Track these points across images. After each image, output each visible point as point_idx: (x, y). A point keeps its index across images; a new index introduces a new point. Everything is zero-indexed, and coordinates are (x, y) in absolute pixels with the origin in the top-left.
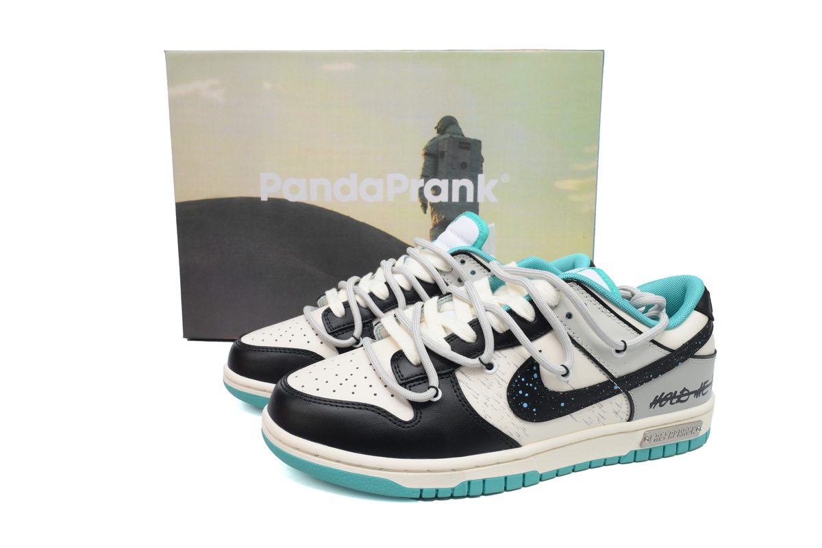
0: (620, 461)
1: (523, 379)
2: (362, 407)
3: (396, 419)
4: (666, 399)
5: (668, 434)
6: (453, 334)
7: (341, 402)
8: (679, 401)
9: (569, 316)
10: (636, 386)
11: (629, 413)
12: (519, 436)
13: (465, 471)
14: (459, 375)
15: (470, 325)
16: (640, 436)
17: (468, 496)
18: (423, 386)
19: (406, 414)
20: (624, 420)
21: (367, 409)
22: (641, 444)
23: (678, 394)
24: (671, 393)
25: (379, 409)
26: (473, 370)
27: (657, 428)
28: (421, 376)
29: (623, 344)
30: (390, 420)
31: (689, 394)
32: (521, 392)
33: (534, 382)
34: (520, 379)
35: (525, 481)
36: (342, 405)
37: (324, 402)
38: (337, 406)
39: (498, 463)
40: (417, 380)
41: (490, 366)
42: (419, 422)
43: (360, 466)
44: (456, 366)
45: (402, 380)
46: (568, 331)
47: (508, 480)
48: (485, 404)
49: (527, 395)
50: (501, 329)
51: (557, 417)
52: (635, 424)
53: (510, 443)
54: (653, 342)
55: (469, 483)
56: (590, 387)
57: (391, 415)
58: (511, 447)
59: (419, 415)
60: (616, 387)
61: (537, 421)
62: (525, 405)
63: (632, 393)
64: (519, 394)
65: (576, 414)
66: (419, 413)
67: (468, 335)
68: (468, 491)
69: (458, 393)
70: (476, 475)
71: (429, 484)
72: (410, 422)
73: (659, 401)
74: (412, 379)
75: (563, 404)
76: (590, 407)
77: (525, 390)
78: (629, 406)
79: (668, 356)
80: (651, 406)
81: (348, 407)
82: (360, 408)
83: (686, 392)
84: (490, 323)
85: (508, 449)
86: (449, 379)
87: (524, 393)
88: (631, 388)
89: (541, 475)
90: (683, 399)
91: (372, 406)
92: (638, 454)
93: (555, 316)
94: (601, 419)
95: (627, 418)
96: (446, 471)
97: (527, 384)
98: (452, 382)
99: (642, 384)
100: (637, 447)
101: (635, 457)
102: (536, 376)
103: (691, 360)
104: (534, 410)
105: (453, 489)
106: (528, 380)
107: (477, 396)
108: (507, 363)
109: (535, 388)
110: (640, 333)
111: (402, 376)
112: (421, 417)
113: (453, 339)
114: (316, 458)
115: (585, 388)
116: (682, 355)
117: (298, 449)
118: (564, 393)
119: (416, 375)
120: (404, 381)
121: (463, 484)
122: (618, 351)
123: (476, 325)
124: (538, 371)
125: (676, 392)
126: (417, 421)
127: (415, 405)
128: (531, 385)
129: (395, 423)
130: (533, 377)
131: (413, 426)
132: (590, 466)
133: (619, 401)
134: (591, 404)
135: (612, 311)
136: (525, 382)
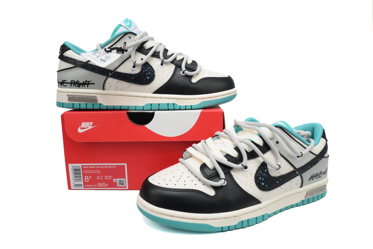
0: (297, 205)
1: (261, 172)
2: (191, 191)
3: (208, 195)
4: (314, 176)
5: (315, 192)
6: (227, 154)
7: (181, 190)
8: (319, 177)
9: (277, 142)
10: (305, 172)
11: (301, 184)
12: (261, 198)
13: (240, 217)
14: (232, 173)
15: (235, 149)
16: (305, 194)
17: (242, 228)
18: (217, 179)
19: (212, 193)
20: (299, 187)
21: (194, 192)
22: (305, 197)
23: (319, 174)
24: (316, 174)
25: (199, 191)
26: (239, 170)
27: (311, 189)
28: (215, 174)
29: (301, 154)
30: (205, 196)
31: (322, 173)
32: (260, 178)
33: (265, 173)
34: (259, 172)
35: (264, 218)
36: (181, 191)
37: (172, 190)
38: (179, 191)
39: (253, 211)
40: (214, 176)
41: (246, 167)
42: (218, 195)
43: (194, 219)
44: (231, 168)
45: (207, 177)
46: (278, 149)
47: (257, 218)
48: (246, 185)
49: (263, 179)
50: (249, 150)
51: (275, 188)
52: (303, 188)
53: (257, 202)
54: (310, 152)
55: (242, 222)
56: (287, 174)
57: (205, 194)
58: (258, 204)
59: (218, 193)
60: (297, 173)
61: (268, 191)
62: (263, 184)
63: (303, 175)
64: (260, 179)
65: (282, 186)
66: (218, 191)
67: (235, 154)
68: (242, 225)
69: (233, 181)
70: (245, 218)
71: (225, 224)
72: (214, 196)
73: (312, 178)
74: (212, 176)
75: (277, 182)
76: (287, 183)
77: (263, 177)
78: (301, 181)
79: (315, 158)
80: (309, 180)
81: (184, 192)
82: (190, 192)
83: (321, 173)
84: (244, 148)
85: (256, 204)
86: (228, 174)
87: (262, 179)
88: (302, 173)
89: (269, 215)
90: (320, 176)
91: (196, 190)
92: (304, 201)
93: (272, 143)
94: (291, 187)
95: (300, 186)
96: (232, 218)
97: (263, 174)
98: (230, 176)
99: (307, 171)
100: (303, 199)
101: (303, 203)
102: (266, 170)
103: (323, 159)
104: (267, 186)
105: (236, 226)
106: (263, 173)
107: (242, 182)
108: (253, 165)
109: (266, 176)
110: (305, 148)
111: (207, 175)
112: (219, 193)
113: (228, 156)
114: (172, 218)
115: (286, 174)
116: (320, 157)
117: (162, 214)
118: (278, 177)
119: (213, 174)
120: (208, 177)
121: (239, 222)
122: (298, 157)
123: (237, 149)
124: (267, 168)
125: (318, 173)
126: (217, 195)
127: (215, 188)
128: (264, 175)
129: (208, 197)
130: (265, 171)
131: (216, 198)
132: (286, 208)
133: (298, 178)
134: (288, 181)
135: (294, 140)
136: (262, 173)
